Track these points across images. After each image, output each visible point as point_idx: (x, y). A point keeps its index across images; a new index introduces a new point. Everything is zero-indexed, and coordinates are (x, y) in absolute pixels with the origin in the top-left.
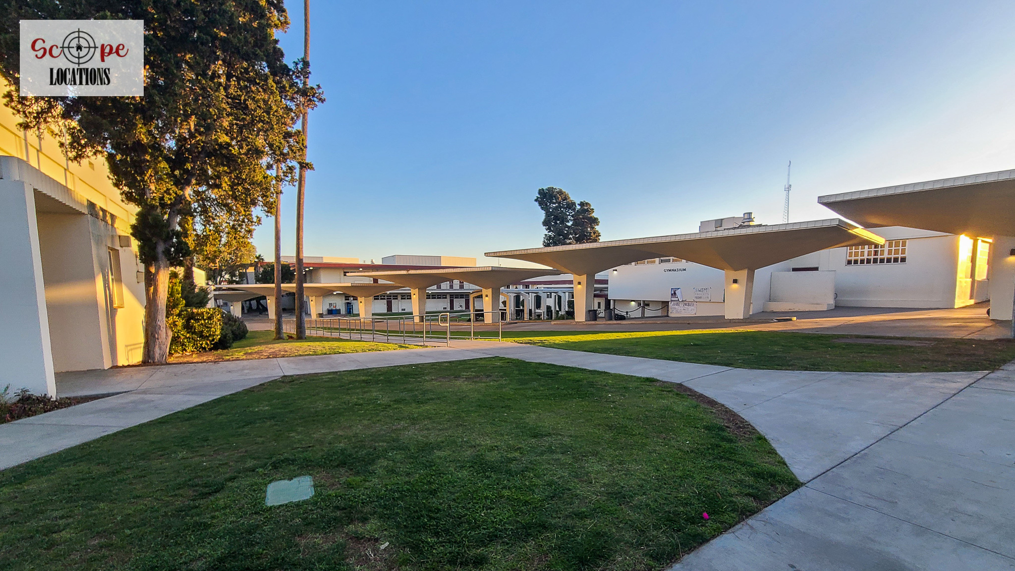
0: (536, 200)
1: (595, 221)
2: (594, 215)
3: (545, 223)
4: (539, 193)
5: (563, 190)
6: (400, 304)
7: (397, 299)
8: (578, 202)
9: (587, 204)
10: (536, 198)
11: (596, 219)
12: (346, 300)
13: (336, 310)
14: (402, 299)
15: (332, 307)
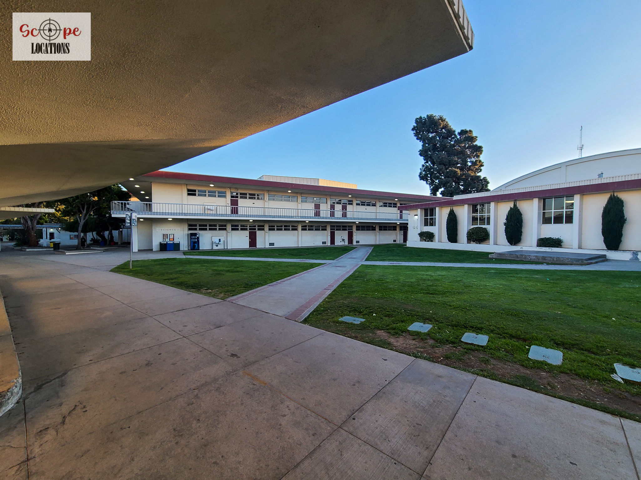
0: (413, 130)
1: (479, 149)
2: (478, 143)
3: (423, 153)
4: (417, 121)
5: (444, 117)
6: (267, 238)
7: (263, 229)
8: (457, 131)
9: (470, 131)
10: (413, 127)
11: (480, 147)
12: (189, 229)
13: (173, 243)
14: (270, 230)
15: (168, 240)
